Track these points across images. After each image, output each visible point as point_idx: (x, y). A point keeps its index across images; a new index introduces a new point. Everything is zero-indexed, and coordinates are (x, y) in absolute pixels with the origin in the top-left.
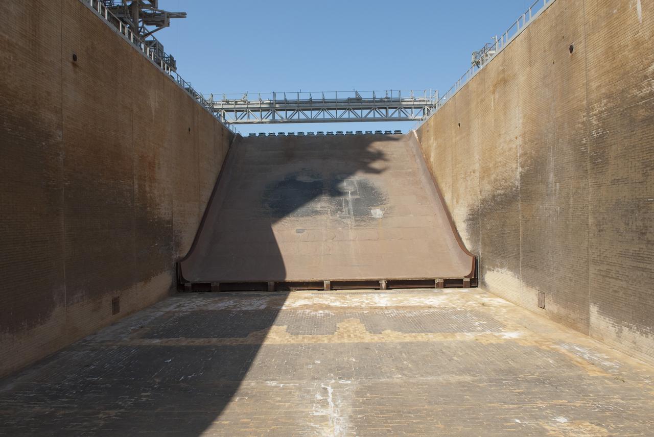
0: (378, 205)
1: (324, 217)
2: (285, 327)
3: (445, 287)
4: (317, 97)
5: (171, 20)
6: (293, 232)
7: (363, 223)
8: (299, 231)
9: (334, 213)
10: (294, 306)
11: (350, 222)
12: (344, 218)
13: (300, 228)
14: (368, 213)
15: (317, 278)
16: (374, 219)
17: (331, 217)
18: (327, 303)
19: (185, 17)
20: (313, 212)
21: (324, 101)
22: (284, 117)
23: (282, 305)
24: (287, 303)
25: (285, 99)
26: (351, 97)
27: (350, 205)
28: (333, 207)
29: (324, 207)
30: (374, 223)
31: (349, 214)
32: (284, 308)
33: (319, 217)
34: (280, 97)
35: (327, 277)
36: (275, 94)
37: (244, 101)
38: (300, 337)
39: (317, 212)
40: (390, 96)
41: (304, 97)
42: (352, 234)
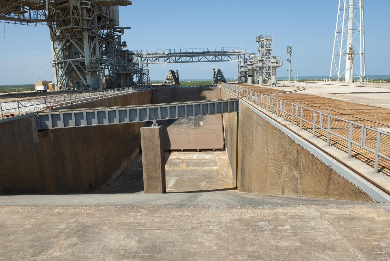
0: (202, 121)
1: (184, 125)
2: (169, 165)
3: (216, 151)
4: (189, 51)
5: (125, 30)
6: (174, 131)
7: (196, 128)
8: (176, 131)
9: (187, 123)
10: (172, 158)
11: (192, 127)
12: (191, 126)
13: (176, 129)
14: (198, 124)
15: (179, 149)
16: (200, 126)
17: (186, 125)
18: (180, 157)
19: (131, 28)
20: (181, 123)
21: (192, 53)
22: (175, 60)
23: (168, 158)
24: (170, 157)
25: (175, 52)
26: (205, 51)
27: (193, 120)
28: (187, 121)
29: (184, 121)
30: (200, 127)
31: (192, 124)
32: (169, 159)
33: (183, 125)
34: (172, 51)
35: (182, 148)
36: (170, 50)
37: (156, 54)
38: (171, 168)
39: (182, 123)
40: (222, 50)
41: (183, 51)
42: (192, 132)
